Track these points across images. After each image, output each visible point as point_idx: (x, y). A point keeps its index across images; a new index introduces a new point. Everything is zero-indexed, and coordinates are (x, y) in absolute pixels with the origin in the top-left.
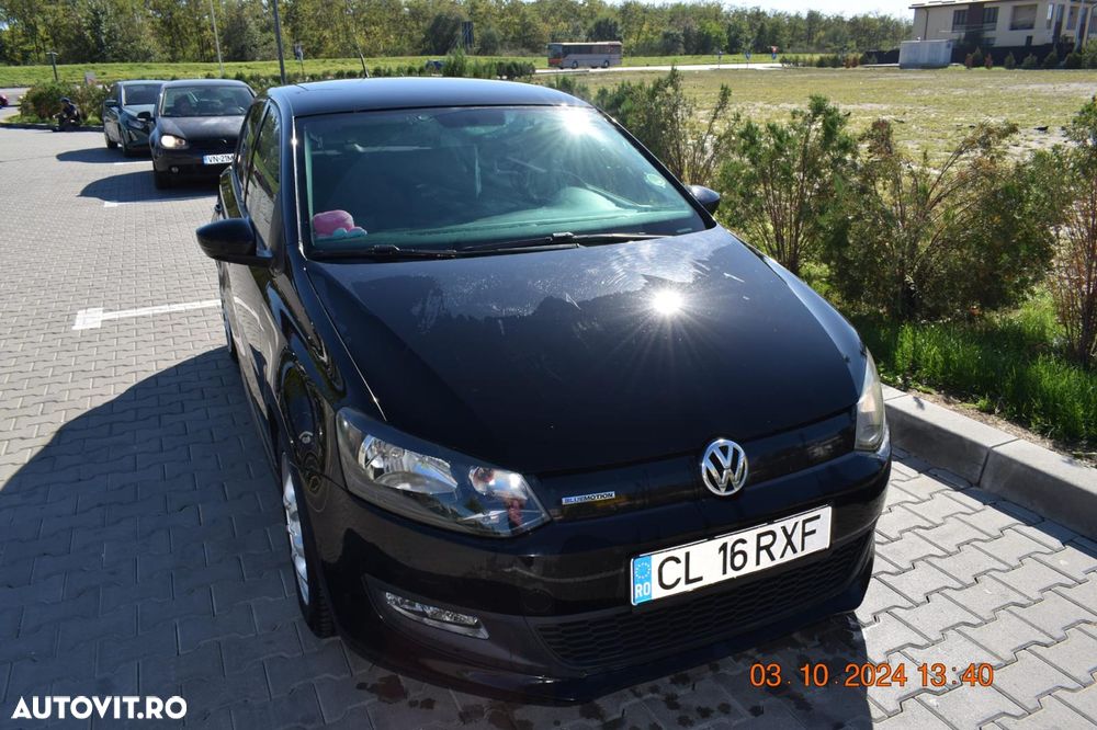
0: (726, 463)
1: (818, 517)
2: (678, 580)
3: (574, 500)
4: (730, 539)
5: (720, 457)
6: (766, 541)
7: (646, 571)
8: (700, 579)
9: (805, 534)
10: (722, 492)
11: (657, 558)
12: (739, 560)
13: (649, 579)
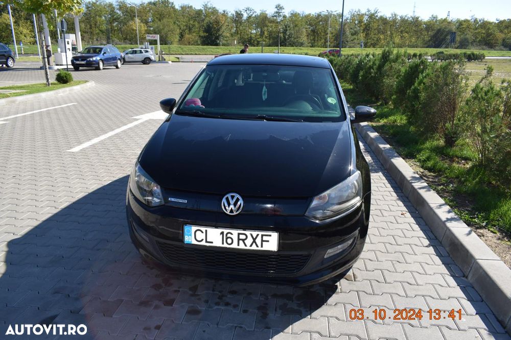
0: (232, 202)
1: (270, 236)
2: (202, 240)
3: (173, 200)
4: (226, 231)
5: (230, 199)
6: (242, 237)
7: (190, 231)
8: (212, 243)
9: (262, 241)
10: (228, 213)
11: (194, 228)
12: (229, 241)
13: (191, 235)
